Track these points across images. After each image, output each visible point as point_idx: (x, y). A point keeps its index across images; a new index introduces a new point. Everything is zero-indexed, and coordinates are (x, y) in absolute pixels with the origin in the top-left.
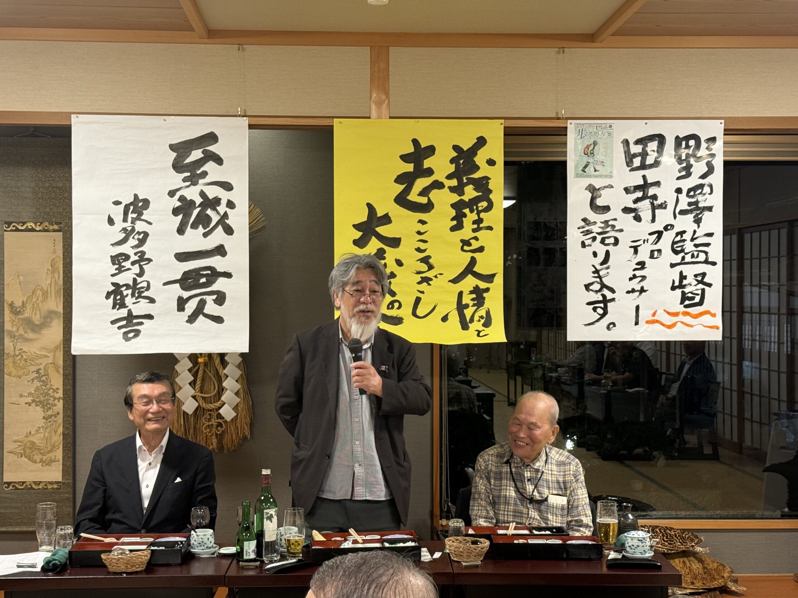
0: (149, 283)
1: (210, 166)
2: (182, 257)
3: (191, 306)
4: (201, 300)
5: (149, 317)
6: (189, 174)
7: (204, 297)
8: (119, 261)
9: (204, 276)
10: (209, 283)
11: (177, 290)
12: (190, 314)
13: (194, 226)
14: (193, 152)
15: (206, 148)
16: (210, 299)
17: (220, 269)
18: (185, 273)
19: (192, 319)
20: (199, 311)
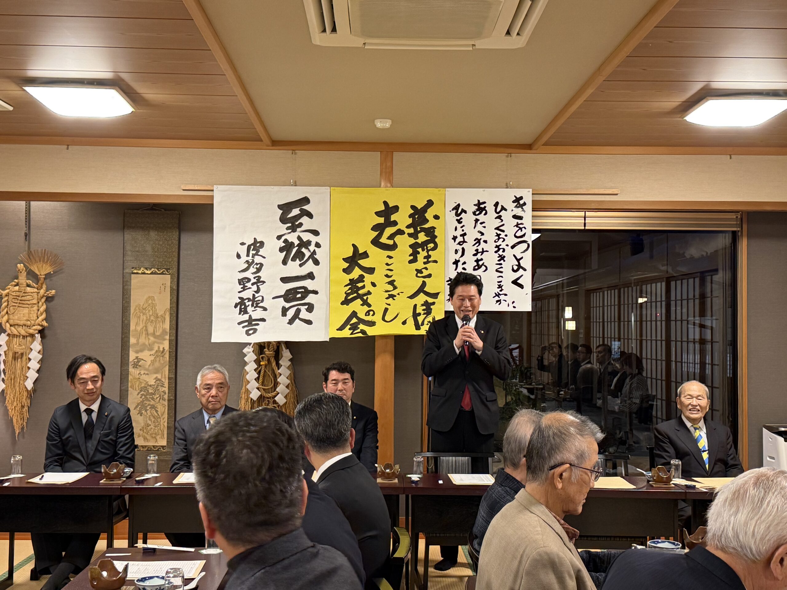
0: (263, 297)
1: (305, 220)
2: (285, 280)
3: (291, 313)
4: (298, 309)
5: (263, 320)
6: (290, 225)
7: (299, 307)
8: (243, 283)
9: (299, 293)
10: (303, 298)
11: (281, 302)
12: (290, 318)
13: (293, 259)
14: (293, 210)
15: (302, 207)
16: (303, 308)
17: (310, 288)
18: (287, 291)
19: (291, 322)
20: (296, 315)
